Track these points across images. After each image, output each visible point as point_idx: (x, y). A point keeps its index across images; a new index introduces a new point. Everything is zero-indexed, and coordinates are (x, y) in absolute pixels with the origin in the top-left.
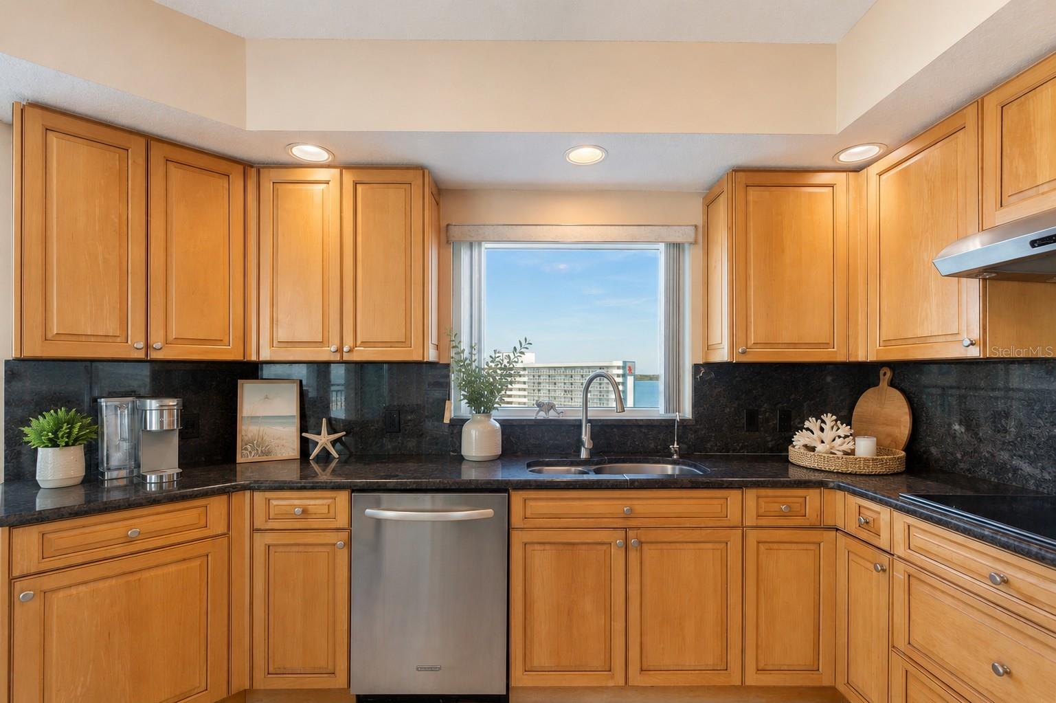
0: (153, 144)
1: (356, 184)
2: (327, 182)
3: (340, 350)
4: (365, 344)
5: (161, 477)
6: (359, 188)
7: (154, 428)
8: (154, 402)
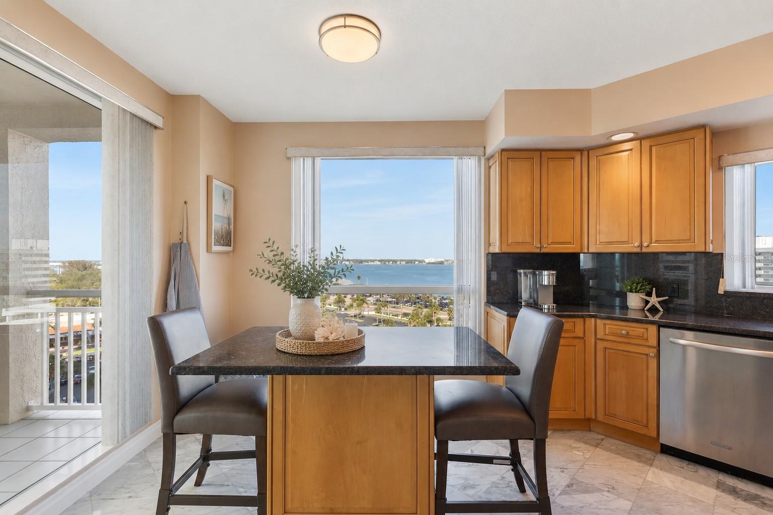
0: (543, 153)
1: (651, 147)
2: (631, 150)
3: (641, 246)
4: (656, 242)
5: (549, 306)
6: (654, 149)
7: (546, 284)
8: (546, 272)
